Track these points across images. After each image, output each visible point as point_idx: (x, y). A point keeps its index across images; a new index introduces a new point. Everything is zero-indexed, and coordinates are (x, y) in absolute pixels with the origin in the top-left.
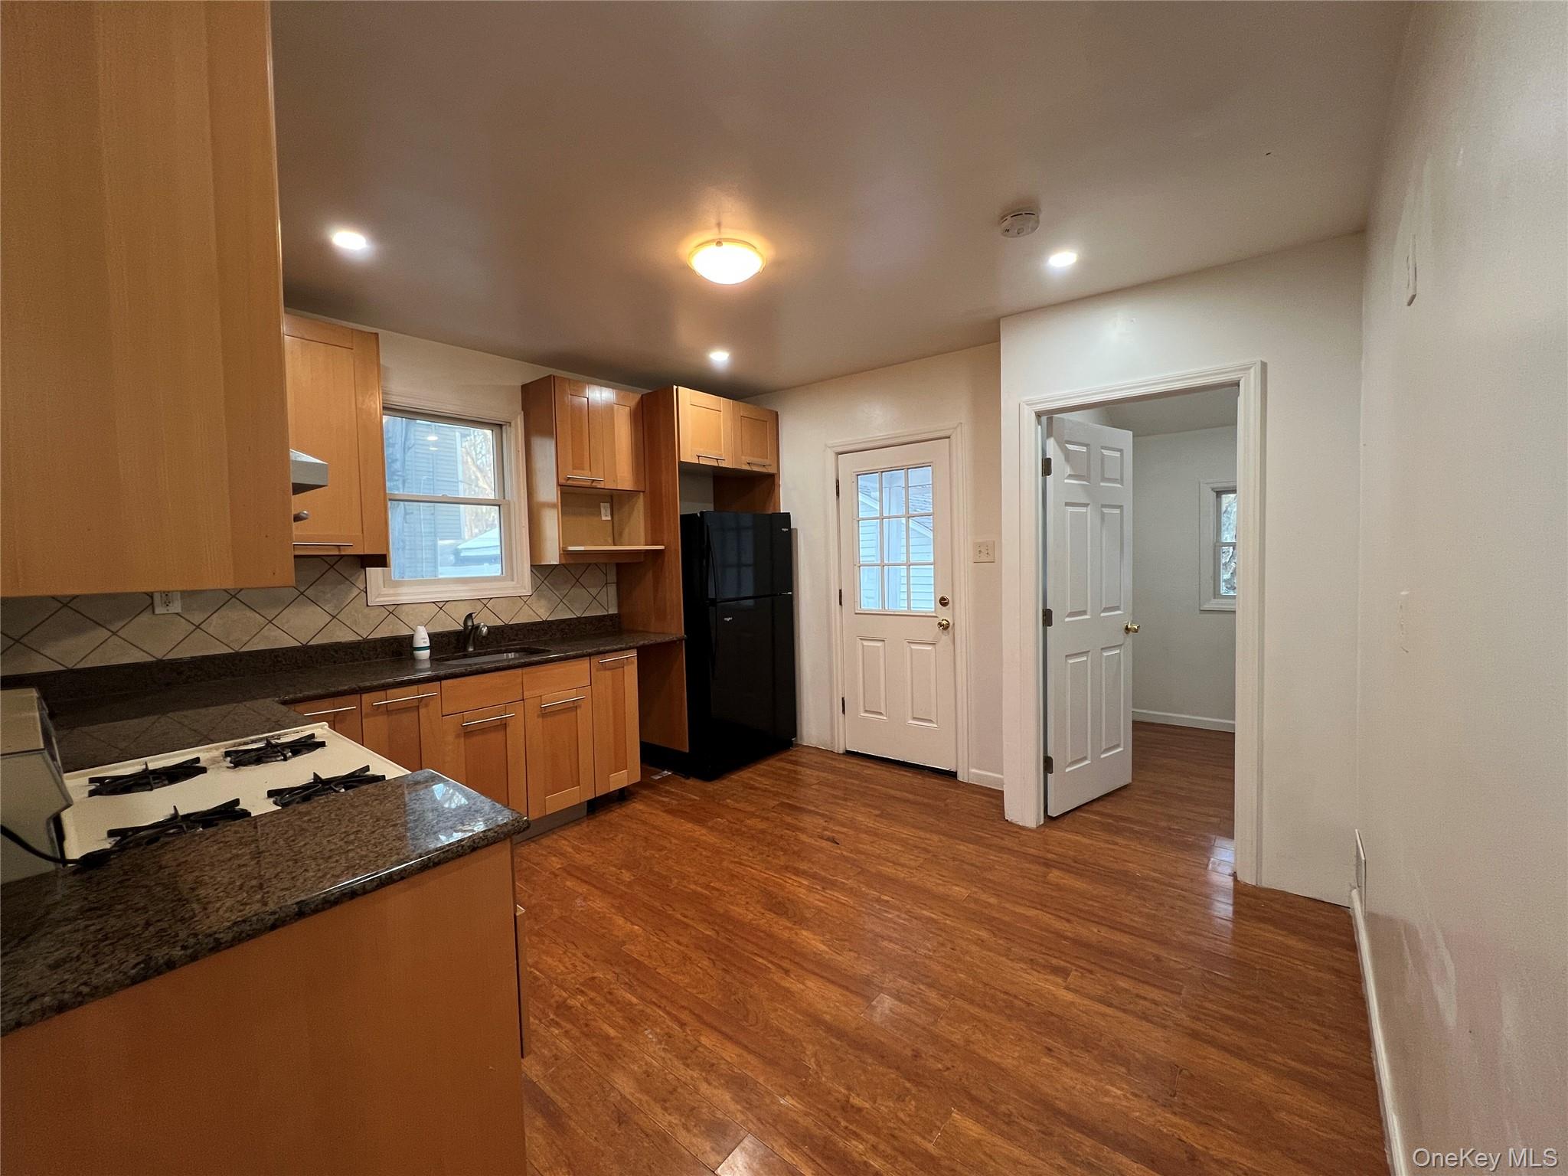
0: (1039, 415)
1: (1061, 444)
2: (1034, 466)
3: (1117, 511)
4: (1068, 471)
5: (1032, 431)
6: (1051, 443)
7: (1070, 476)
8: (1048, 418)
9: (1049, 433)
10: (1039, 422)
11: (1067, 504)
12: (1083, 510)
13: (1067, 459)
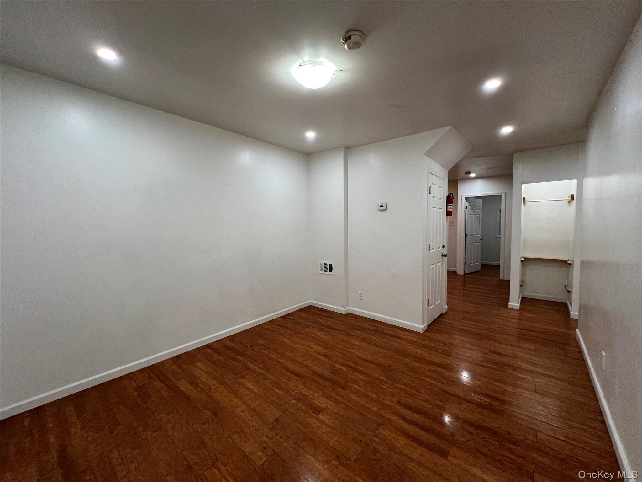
0: (465, 198)
1: (469, 203)
2: (464, 207)
3: (479, 215)
4: (470, 208)
5: (464, 201)
6: (467, 203)
7: (471, 209)
8: (467, 199)
9: (467, 201)
10: (465, 199)
11: (470, 214)
12: (472, 215)
13: (470, 206)
